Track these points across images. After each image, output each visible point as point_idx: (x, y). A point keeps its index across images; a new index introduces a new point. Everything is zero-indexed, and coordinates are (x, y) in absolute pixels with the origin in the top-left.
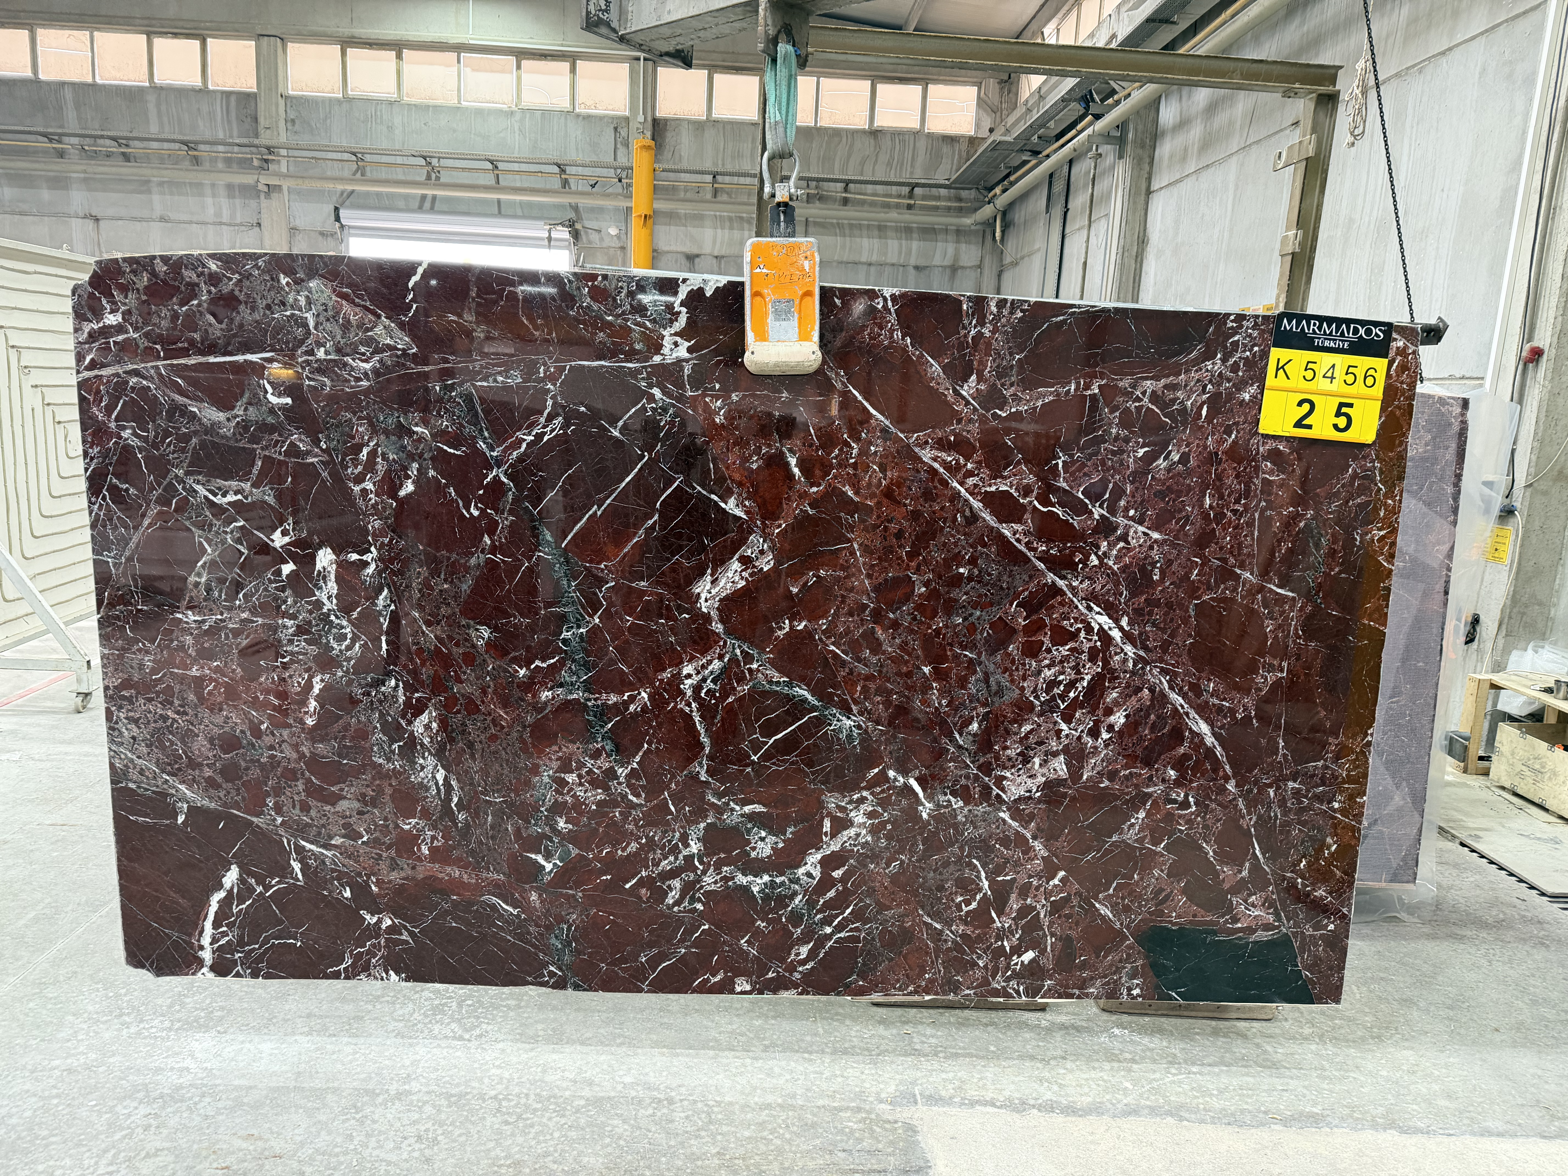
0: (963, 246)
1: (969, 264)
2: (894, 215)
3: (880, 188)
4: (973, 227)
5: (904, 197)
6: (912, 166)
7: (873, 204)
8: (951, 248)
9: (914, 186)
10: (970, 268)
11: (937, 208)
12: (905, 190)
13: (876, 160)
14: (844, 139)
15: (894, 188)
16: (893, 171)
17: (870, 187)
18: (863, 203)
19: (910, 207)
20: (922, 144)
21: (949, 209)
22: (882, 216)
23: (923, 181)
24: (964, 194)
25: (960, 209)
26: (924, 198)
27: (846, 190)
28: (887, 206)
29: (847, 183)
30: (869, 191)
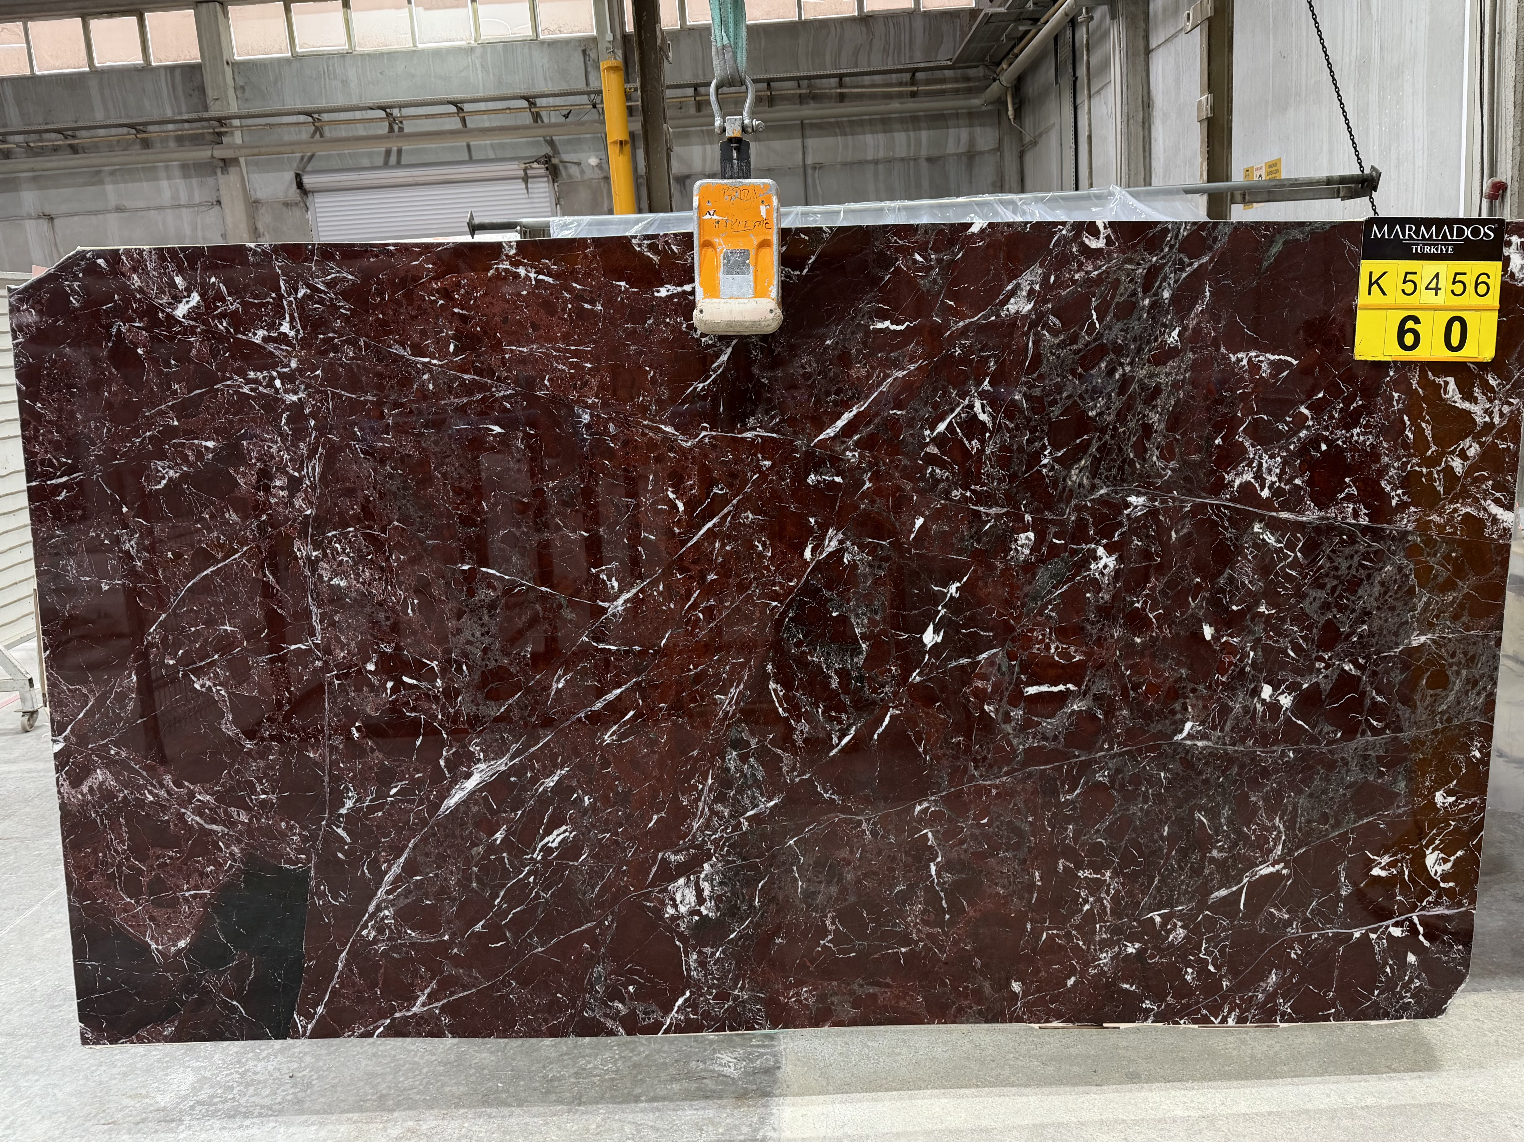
0: (978, 130)
1: (987, 149)
2: (895, 105)
3: (877, 78)
4: (984, 108)
5: (906, 84)
6: (911, 49)
7: (872, 96)
8: (964, 134)
9: (914, 71)
10: (989, 152)
11: (943, 92)
12: (907, 77)
13: (871, 48)
14: (833, 30)
15: (894, 76)
16: (890, 58)
17: (867, 78)
18: (860, 97)
19: (913, 95)
20: (919, 24)
21: (957, 91)
22: (882, 108)
23: (922, 65)
24: (972, 72)
25: (970, 91)
26: (928, 82)
27: (841, 85)
28: (888, 96)
29: (841, 76)
30: (866, 83)
